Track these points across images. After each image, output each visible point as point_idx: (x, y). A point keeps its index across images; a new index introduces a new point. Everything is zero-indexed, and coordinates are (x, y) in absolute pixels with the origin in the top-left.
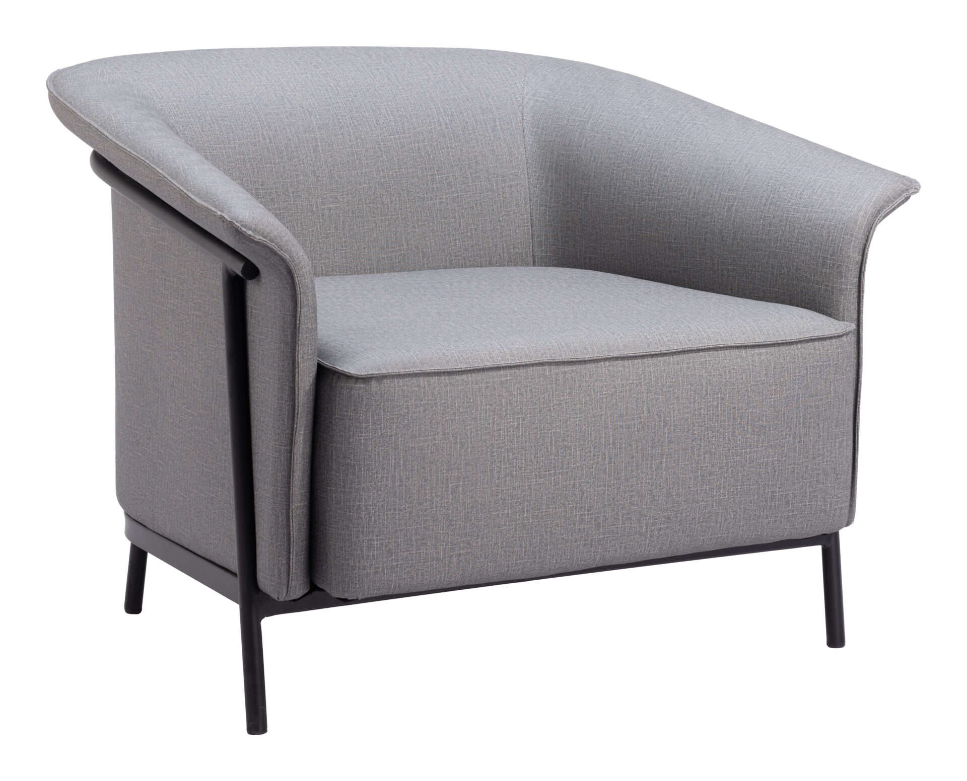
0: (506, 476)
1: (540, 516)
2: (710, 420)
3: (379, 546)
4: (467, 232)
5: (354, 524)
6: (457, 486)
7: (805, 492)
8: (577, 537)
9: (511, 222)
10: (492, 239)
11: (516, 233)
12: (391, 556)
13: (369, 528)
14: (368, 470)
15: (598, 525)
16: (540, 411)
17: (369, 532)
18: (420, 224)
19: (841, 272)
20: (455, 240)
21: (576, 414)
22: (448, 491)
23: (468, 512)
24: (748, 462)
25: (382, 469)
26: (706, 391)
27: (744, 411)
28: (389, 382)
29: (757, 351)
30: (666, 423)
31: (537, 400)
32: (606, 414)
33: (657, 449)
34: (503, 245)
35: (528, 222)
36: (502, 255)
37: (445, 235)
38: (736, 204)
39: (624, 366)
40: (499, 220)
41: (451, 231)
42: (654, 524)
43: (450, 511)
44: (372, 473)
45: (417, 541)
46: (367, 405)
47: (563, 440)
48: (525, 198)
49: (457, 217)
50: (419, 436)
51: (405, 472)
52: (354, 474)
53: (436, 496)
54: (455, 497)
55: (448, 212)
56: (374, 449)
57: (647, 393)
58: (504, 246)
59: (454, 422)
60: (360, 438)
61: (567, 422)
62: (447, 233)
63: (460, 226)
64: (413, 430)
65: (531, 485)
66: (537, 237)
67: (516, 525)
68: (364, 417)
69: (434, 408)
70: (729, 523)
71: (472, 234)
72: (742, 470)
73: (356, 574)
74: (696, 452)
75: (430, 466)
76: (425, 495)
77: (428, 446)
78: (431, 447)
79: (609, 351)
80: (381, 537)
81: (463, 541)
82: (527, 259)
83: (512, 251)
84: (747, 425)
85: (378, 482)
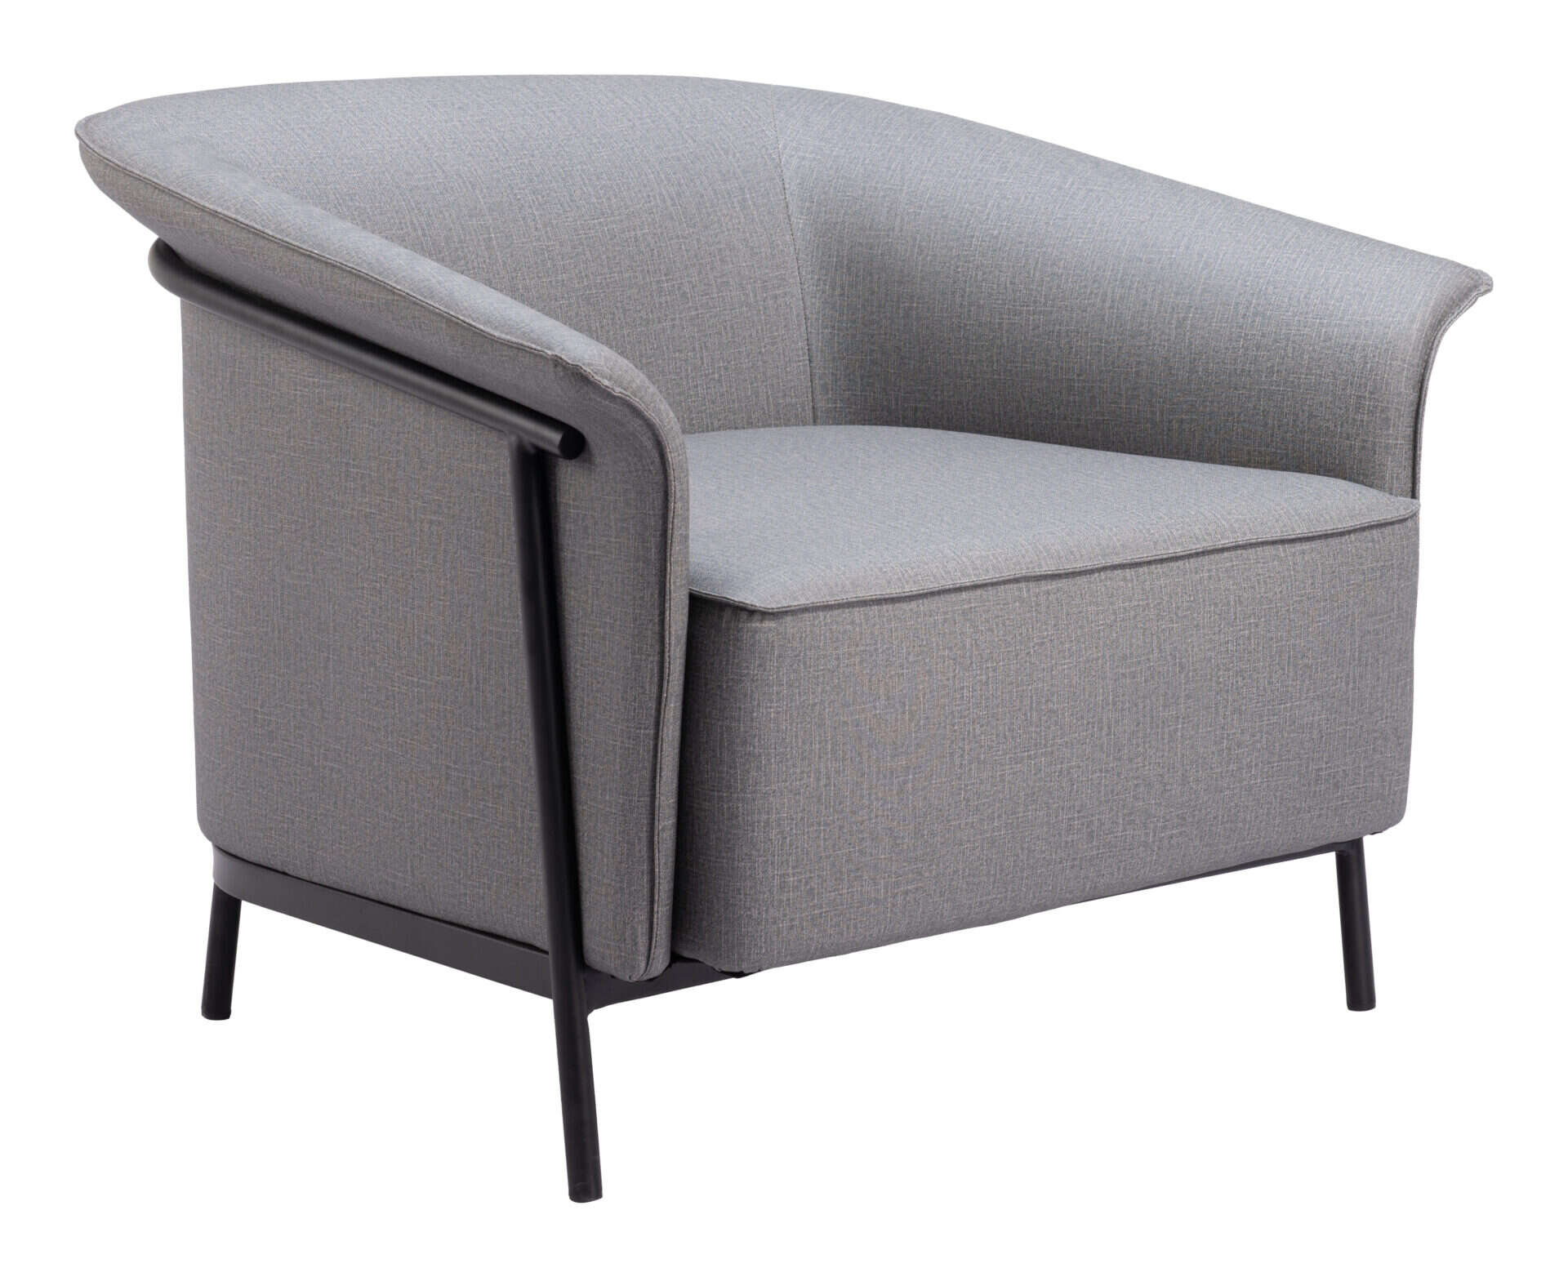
0: (971, 763)
1: (1015, 824)
2: (1240, 659)
3: (795, 884)
4: (713, 373)
5: (759, 850)
6: (905, 782)
7: (1359, 767)
8: (1063, 854)
9: (779, 355)
10: (752, 384)
11: (786, 372)
12: (813, 899)
13: (782, 855)
14: (781, 762)
15: (1090, 835)
16: (1017, 655)
17: (782, 863)
18: (644, 361)
19: (1387, 419)
20: (696, 386)
21: (1064, 658)
22: (892, 790)
23: (919, 823)
24: (1287, 724)
25: (802, 760)
26: (1235, 613)
27: (1284, 643)
28: (812, 618)
29: (1299, 547)
30: (1182, 667)
31: (1012, 639)
32: (1104, 656)
33: (1171, 708)
34: (767, 392)
35: (804, 354)
36: (766, 408)
37: (681, 378)
38: (1191, 315)
39: (1125, 579)
40: (760, 352)
41: (689, 371)
42: (1164, 828)
43: (895, 823)
44: (787, 766)
45: (848, 873)
46: (780, 656)
47: (1047, 701)
48: (798, 315)
49: (697, 349)
50: (853, 704)
51: (834, 762)
52: (759, 768)
53: (877, 799)
54: (902, 799)
55: (685, 342)
56: (789, 727)
57: (1158, 621)
58: (770, 393)
60: (769, 710)
61: (1052, 670)
62: (683, 374)
63: (703, 363)
64: (845, 695)
65: (1003, 774)
66: (820, 379)
67: (984, 839)
68: (775, 676)
69: (874, 657)
70: (1261, 822)
71: (721, 376)
72: (1280, 736)
73: (761, 931)
74: (1221, 711)
75: (868, 751)
76: (862, 797)
77: (865, 719)
78: (870, 721)
79: (1104, 556)
80: (799, 870)
81: (912, 870)
82: (803, 414)
83: (781, 401)
84: (1288, 666)
85: (796, 781)
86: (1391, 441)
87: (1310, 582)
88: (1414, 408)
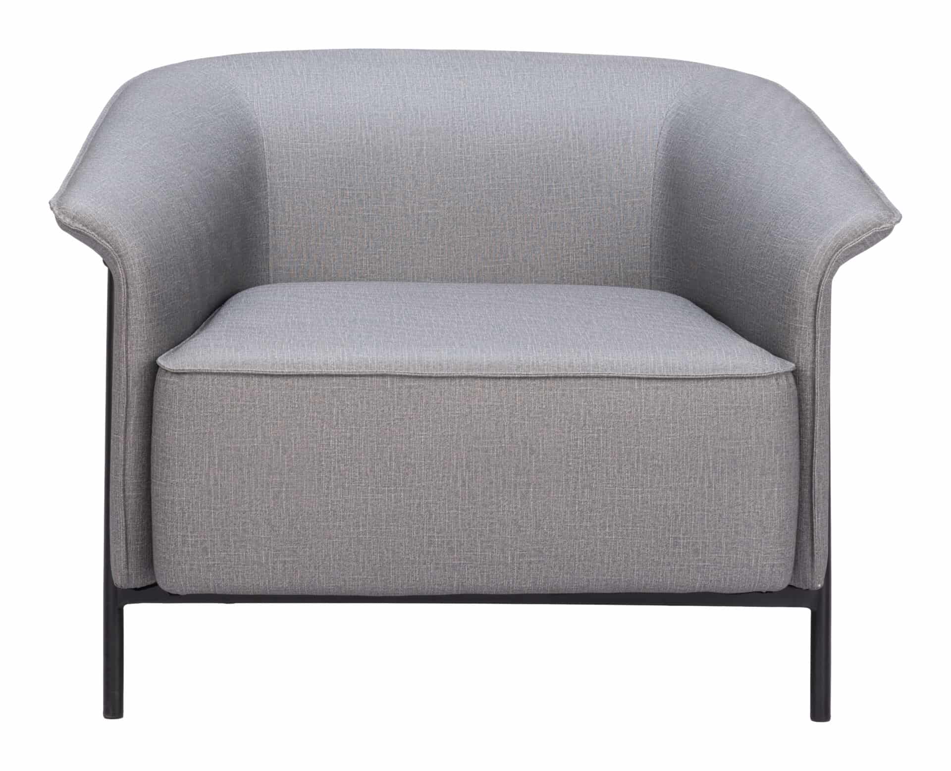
0: (336, 487)
1: (379, 532)
3: (193, 542)
4: (582, 248)
5: (169, 518)
6: (280, 492)
7: (720, 542)
8: (426, 559)
9: (630, 240)
10: (609, 257)
11: (634, 252)
12: (207, 555)
13: (183, 523)
14: (182, 466)
15: (451, 550)
16: (378, 425)
17: (183, 528)
18: (530, 236)
20: (568, 255)
21: (422, 431)
22: (269, 495)
23: (293, 519)
24: (640, 502)
25: (196, 466)
26: (585, 421)
27: (632, 446)
28: (202, 379)
29: (654, 384)
30: (532, 452)
31: (375, 413)
32: (458, 434)
33: (522, 477)
34: (619, 264)
35: (647, 242)
36: (618, 273)
37: (558, 250)
39: (483, 387)
40: (617, 238)
41: (564, 245)
42: (522, 556)
43: (272, 516)
44: (185, 469)
45: (235, 542)
46: (180, 400)
47: (405, 457)
48: (647, 216)
49: (572, 232)
50: (235, 437)
51: (220, 471)
52: (169, 468)
53: (256, 499)
54: (277, 502)
55: (563, 226)
57: (510, 417)
58: (621, 264)
59: (276, 426)
60: (174, 432)
61: (410, 438)
62: (559, 247)
63: (575, 241)
64: (228, 430)
65: (366, 499)
66: (655, 258)
67: (351, 539)
68: (177, 412)
69: (252, 410)
70: (619, 565)
71: (587, 250)
72: (633, 510)
74: (572, 485)
75: (248, 468)
76: (243, 497)
77: (246, 448)
78: (249, 449)
79: (468, 370)
80: (196, 535)
81: (288, 548)
82: (643, 281)
83: (629, 271)
84: (637, 463)
85: (191, 479)
86: (798, 325)
87: (660, 408)
88: (813, 304)
